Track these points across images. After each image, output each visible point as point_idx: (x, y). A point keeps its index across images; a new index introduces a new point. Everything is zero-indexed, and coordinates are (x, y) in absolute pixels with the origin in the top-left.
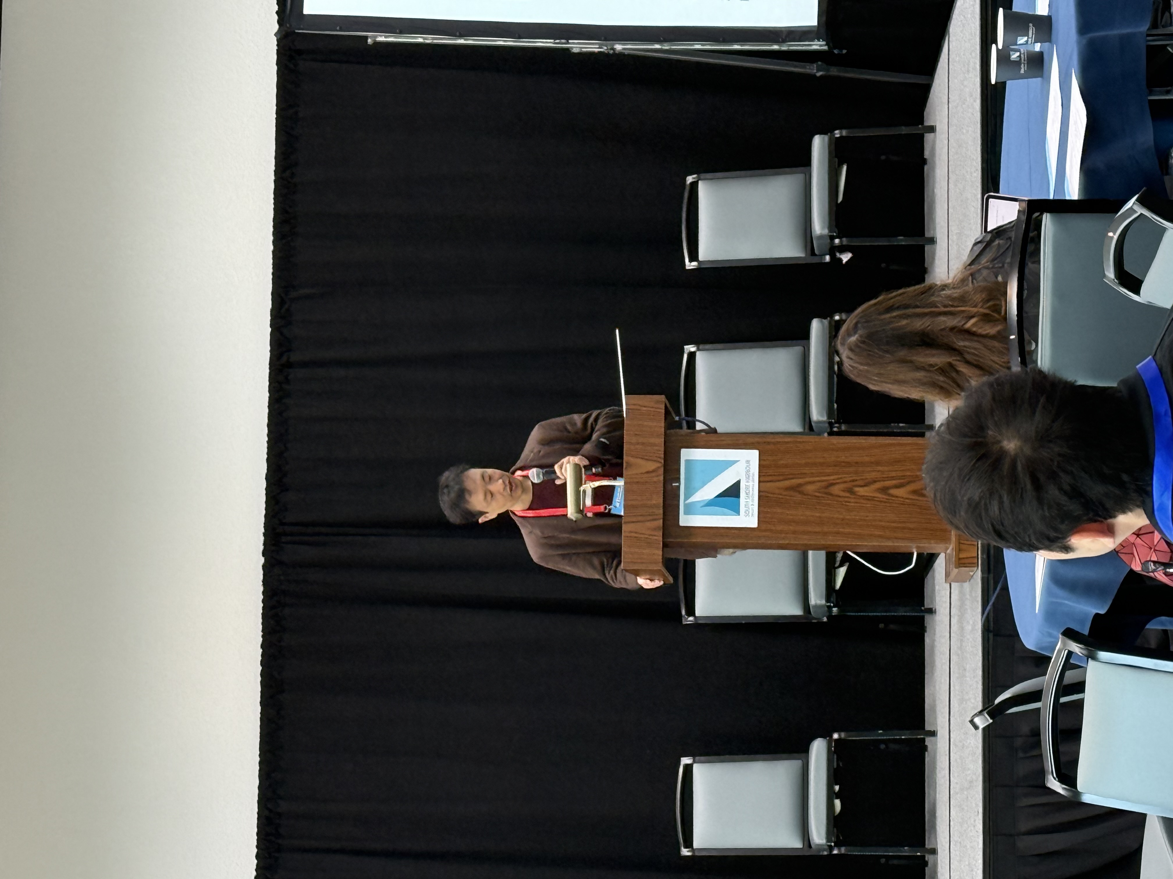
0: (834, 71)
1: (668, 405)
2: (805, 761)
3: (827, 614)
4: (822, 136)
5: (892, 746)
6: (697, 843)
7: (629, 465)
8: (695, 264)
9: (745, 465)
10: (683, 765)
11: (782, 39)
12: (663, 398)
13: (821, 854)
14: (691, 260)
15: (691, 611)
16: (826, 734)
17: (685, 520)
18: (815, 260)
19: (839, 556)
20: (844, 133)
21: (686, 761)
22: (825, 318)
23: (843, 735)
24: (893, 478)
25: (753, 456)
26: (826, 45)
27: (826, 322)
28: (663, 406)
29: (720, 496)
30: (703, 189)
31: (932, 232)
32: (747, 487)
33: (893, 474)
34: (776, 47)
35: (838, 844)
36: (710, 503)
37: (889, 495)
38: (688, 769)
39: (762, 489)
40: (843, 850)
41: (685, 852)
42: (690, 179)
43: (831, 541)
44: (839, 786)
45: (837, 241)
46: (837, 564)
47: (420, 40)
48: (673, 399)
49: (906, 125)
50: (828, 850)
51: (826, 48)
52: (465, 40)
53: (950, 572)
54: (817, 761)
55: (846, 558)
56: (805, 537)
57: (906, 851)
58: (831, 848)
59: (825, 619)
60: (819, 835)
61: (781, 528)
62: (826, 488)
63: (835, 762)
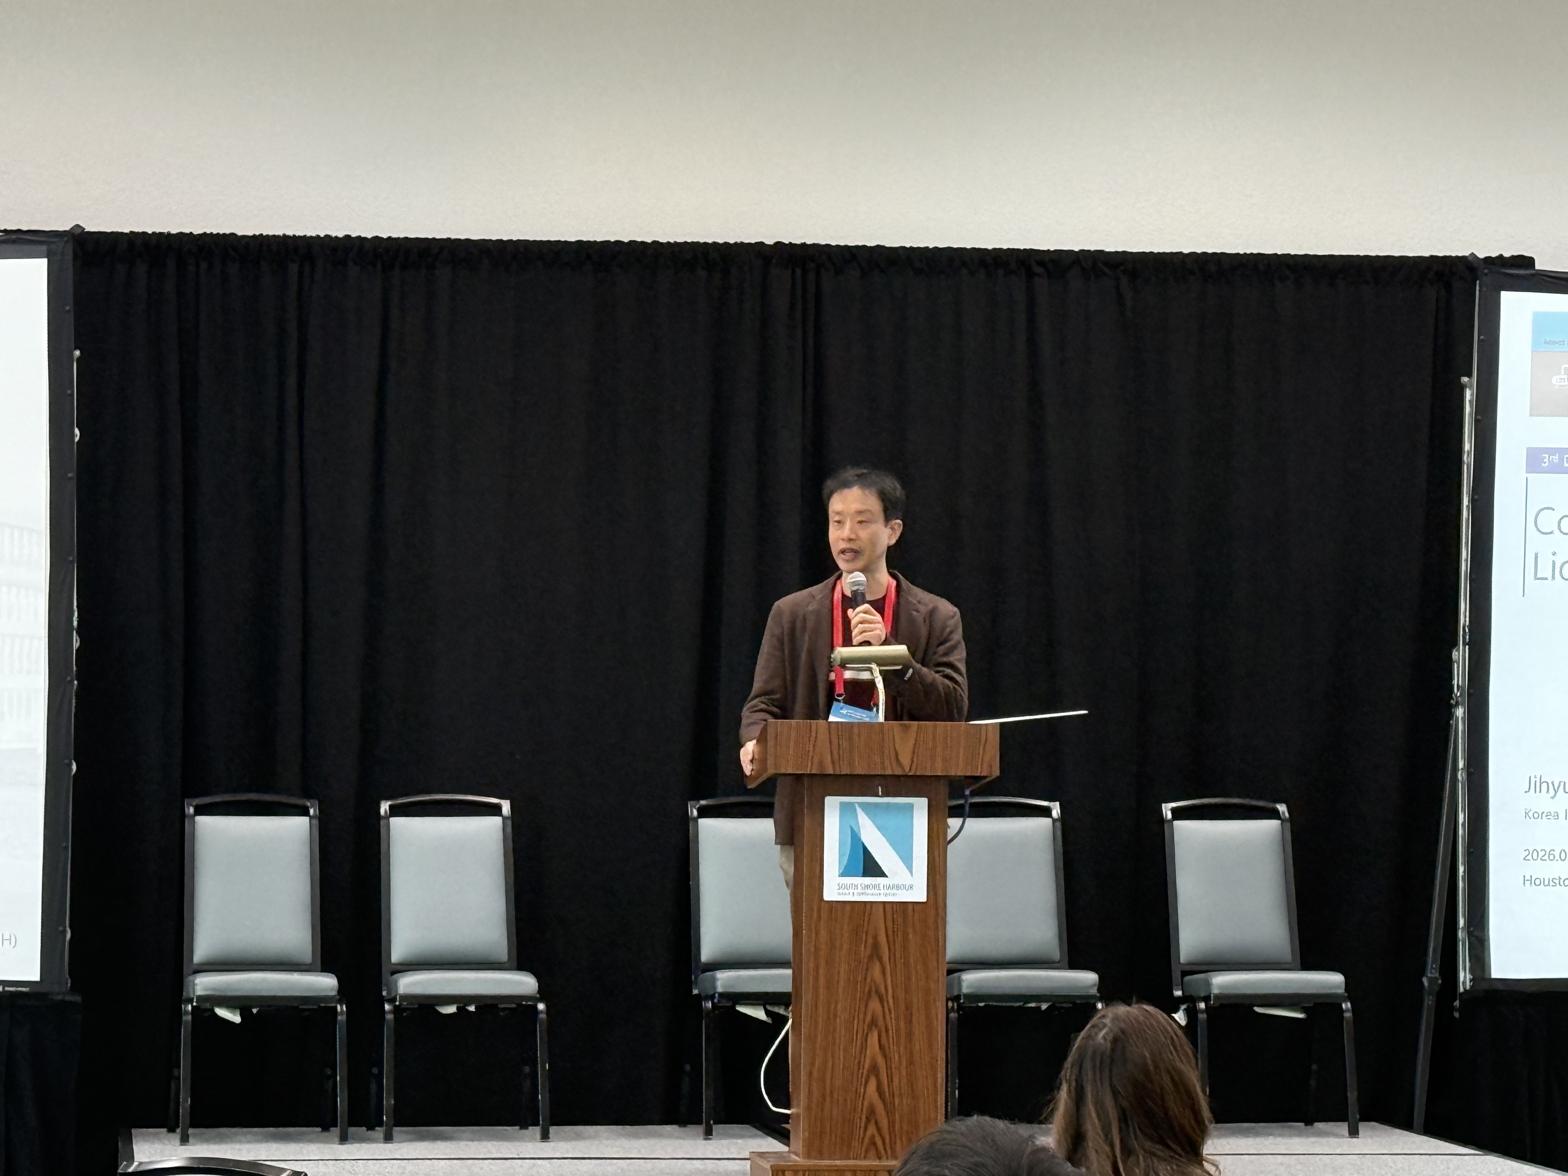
0: (1429, 1001)
1: (988, 780)
2: (507, 965)
3: (703, 995)
4: (1343, 985)
5: (527, 1084)
6: (397, 822)
8: (1169, 816)
9: (908, 883)
10: (500, 803)
11: (1472, 932)
12: (996, 772)
13: (384, 988)
14: (1174, 811)
15: (705, 813)
16: (543, 993)
17: (832, 805)
18: (1176, 975)
19: (781, 1011)
20: (1348, 1015)
21: (506, 807)
22: (1099, 990)
23: (543, 1016)
24: (890, 1082)
25: (920, 895)
26: (1465, 989)
27: (1094, 991)
28: (984, 774)
29: (865, 849)
30: (1270, 826)
32: (877, 886)
33: (896, 1082)
34: (1461, 922)
35: (397, 1010)
36: (855, 837)
37: (868, 1077)
38: (495, 810)
39: (874, 906)
40: (390, 1017)
41: (384, 807)
42: (1282, 808)
43: (806, 998)
44: (474, 1010)
45: (1202, 1005)
46: (769, 1008)
47: (1467, 447)
48: (992, 787)
49: (1359, 1099)
50: (388, 998)
51: (1462, 990)
52: (1468, 506)
53: (766, 1158)
54: (510, 982)
55: (780, 1021)
56: (811, 965)
57: (388, 1101)
58: (392, 1001)
59: (695, 992)
60: (408, 985)
61: (823, 933)
62: (877, 992)
63: (506, 1006)
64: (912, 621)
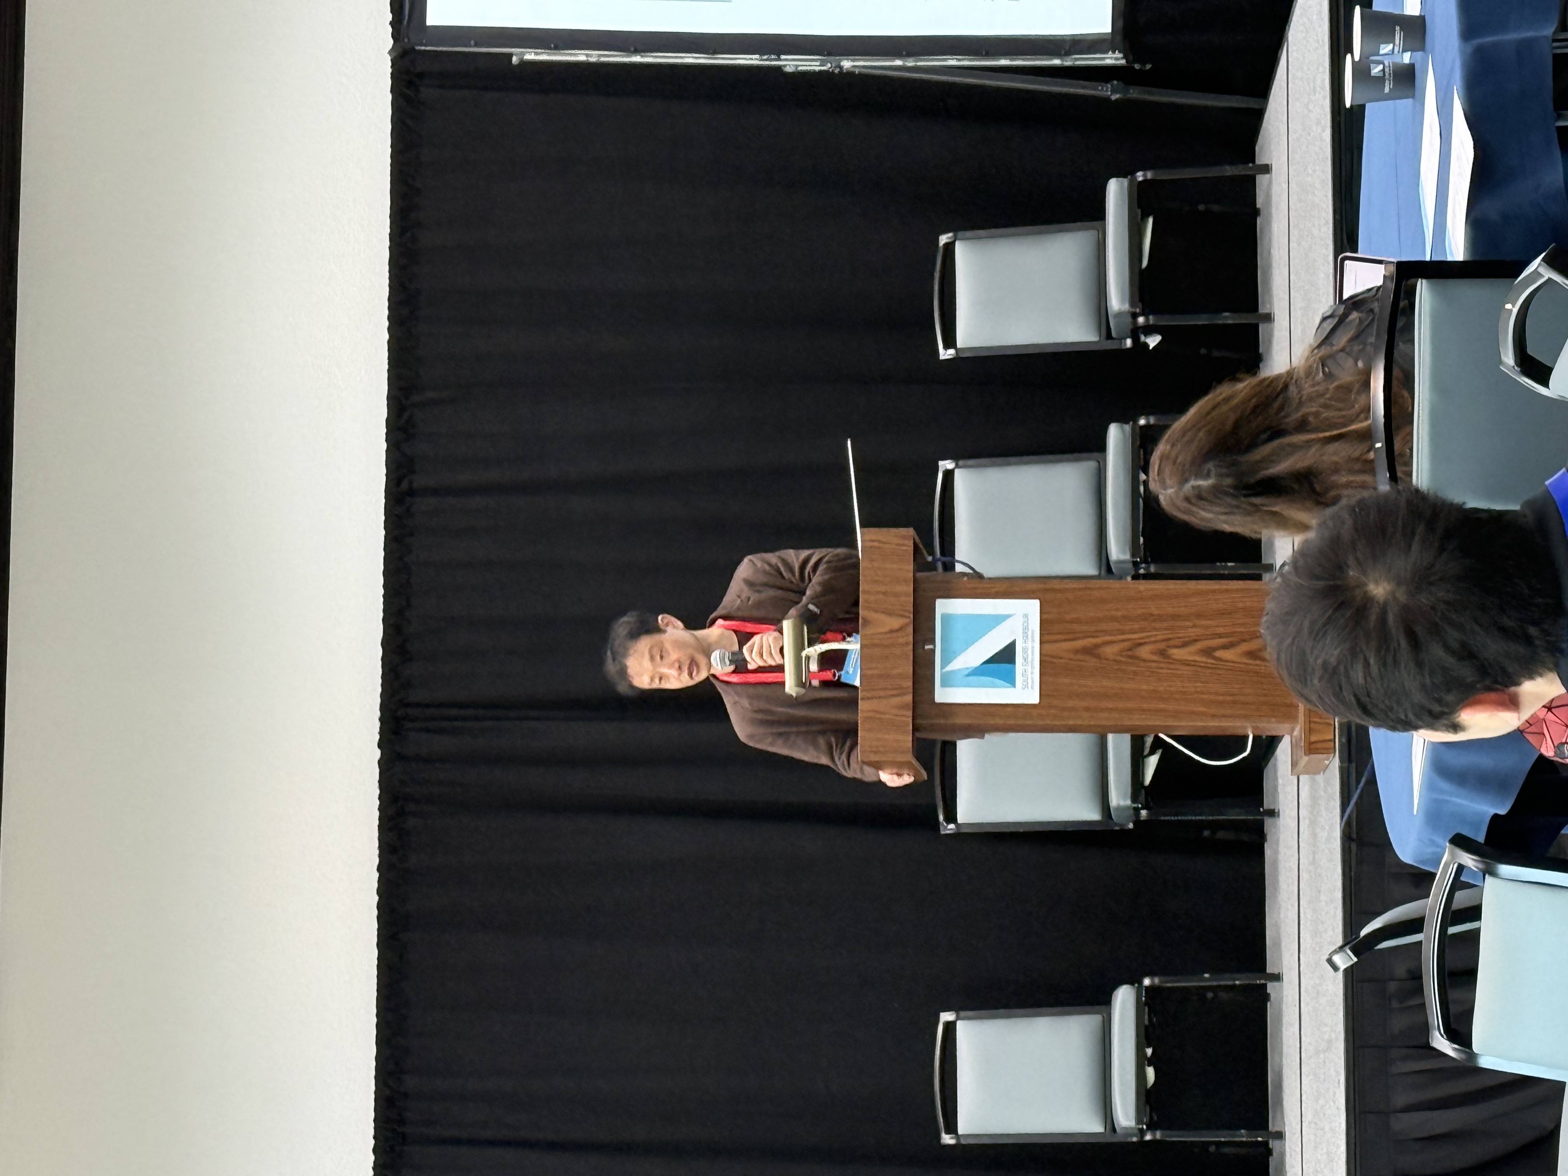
0: (1135, 93)
1: (918, 540)
2: (1106, 1016)
3: (1134, 818)
4: (1120, 179)
5: (1223, 996)
6: (963, 1128)
7: (866, 622)
8: (951, 352)
9: (1022, 620)
10: (943, 1023)
11: (1065, 51)
12: (911, 531)
13: (1129, 1140)
14: (946, 347)
15: (951, 817)
16: (1134, 980)
17: (943, 695)
18: (1110, 345)
19: (1149, 740)
20: (1149, 175)
21: (946, 1017)
22: (1127, 423)
23: (1157, 980)
24: (1220, 636)
25: (1032, 607)
26: (1123, 58)
27: (1128, 428)
28: (911, 543)
29: (987, 662)
30: (961, 251)
31: (1268, 306)
32: (1025, 650)
33: (1221, 630)
34: (1057, 62)
35: (1152, 1127)
36: (977, 672)
37: (1215, 658)
38: (950, 1028)
39: (1044, 653)
40: (1158, 1135)
41: (947, 1139)
42: (944, 239)
43: (1138, 721)
44: (1152, 1048)
45: (1141, 320)
46: (1147, 751)
47: (582, 58)
48: (924, 532)
49: (1231, 163)
50: (1139, 1135)
51: (1123, 62)
53: (1297, 761)
54: (1122, 1015)
55: (1158, 743)
56: (1103, 715)
57: (1243, 1136)
58: (1142, 1132)
59: (1131, 826)
60: (1126, 1114)
61: (1070, 703)
62: (1130, 650)
63: (1146, 1017)
64: (759, 604)
